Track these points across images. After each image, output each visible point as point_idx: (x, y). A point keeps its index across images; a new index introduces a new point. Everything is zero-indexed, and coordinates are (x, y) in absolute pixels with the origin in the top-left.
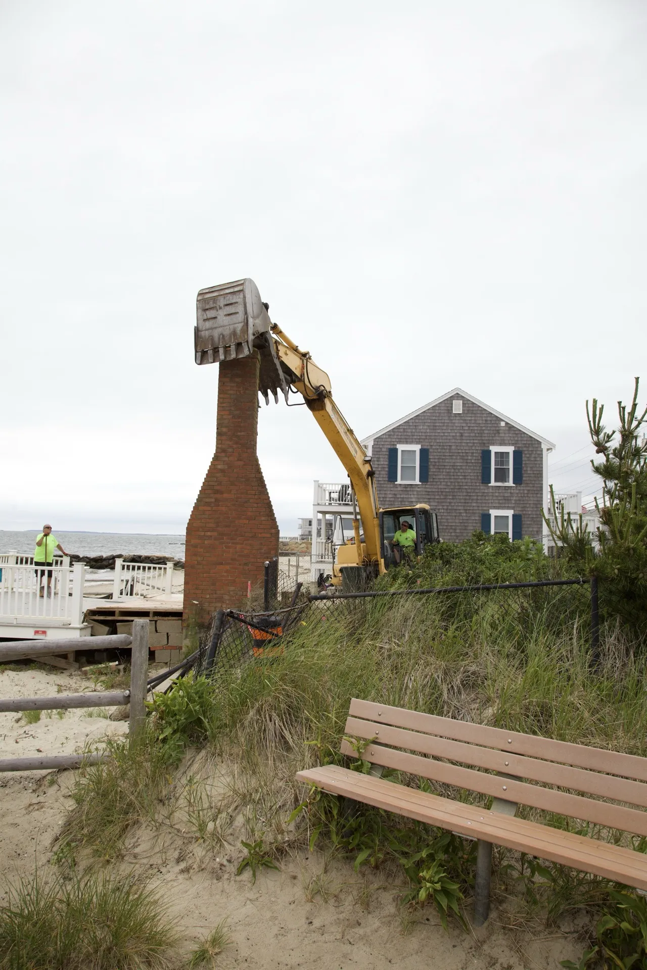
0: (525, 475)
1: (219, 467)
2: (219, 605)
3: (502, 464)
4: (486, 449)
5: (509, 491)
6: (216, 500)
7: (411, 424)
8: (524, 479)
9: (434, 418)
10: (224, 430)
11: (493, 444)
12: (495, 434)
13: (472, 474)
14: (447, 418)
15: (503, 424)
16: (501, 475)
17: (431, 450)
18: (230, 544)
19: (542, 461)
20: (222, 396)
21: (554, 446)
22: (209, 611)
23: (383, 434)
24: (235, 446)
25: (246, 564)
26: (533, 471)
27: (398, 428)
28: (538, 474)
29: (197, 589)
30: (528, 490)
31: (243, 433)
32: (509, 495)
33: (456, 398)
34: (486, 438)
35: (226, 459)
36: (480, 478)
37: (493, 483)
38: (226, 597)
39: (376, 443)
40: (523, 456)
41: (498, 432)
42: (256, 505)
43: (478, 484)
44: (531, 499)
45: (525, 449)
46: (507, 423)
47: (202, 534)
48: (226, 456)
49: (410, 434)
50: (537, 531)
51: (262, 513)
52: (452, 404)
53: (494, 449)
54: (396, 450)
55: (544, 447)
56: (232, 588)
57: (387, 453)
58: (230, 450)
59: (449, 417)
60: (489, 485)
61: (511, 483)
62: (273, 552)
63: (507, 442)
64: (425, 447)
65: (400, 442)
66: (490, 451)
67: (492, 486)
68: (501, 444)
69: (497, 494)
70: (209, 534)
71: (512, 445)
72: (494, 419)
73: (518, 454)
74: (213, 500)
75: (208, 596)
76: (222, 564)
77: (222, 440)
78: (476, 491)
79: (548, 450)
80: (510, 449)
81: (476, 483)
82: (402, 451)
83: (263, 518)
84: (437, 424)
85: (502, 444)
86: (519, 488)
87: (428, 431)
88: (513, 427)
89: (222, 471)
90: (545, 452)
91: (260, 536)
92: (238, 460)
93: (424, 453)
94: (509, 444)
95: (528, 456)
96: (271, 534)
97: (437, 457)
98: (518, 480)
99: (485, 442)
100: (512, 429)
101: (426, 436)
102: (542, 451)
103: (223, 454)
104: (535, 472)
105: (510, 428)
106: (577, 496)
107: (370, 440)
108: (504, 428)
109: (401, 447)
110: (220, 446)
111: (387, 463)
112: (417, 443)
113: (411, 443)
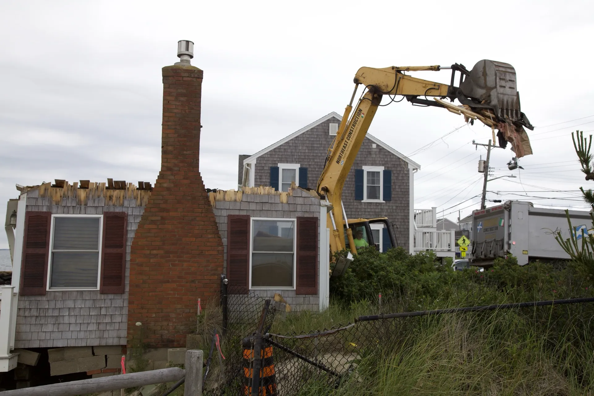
0: (393, 193)
1: (165, 185)
2: (165, 323)
3: (373, 182)
4: (359, 168)
5: (379, 207)
6: (163, 218)
7: (291, 145)
8: (393, 196)
9: (312, 139)
10: (170, 148)
11: (366, 165)
12: (367, 155)
13: (346, 192)
14: (324, 140)
15: (374, 146)
16: (373, 193)
17: (309, 169)
18: (177, 262)
19: (408, 180)
20: (167, 114)
21: (419, 166)
22: (155, 331)
23: (265, 154)
24: (181, 165)
25: (193, 281)
26: (401, 189)
27: (279, 148)
28: (405, 192)
29: (142, 308)
30: (397, 207)
31: (188, 152)
32: (380, 210)
33: (332, 121)
34: (359, 159)
35: (172, 177)
36: (354, 195)
37: (365, 200)
38: (173, 315)
39: (259, 162)
40: (392, 175)
41: (370, 153)
42: (203, 223)
43: (352, 201)
44: (400, 214)
45: (393, 169)
46: (378, 145)
47: (148, 252)
48: (172, 175)
49: (290, 154)
50: (405, 244)
51: (209, 231)
52: (329, 127)
53: (366, 169)
54: (277, 169)
55: (410, 167)
56: (179, 306)
57: (269, 172)
58: (176, 169)
59: (326, 138)
60: (362, 201)
61: (381, 200)
62: (219, 269)
63: (378, 162)
64: (304, 166)
65: (282, 161)
66: (363, 171)
67: (365, 203)
68: (372, 165)
69: (369, 210)
70: (155, 252)
71: (383, 165)
72: (367, 141)
73: (387, 174)
74: (159, 218)
75: (154, 315)
76: (168, 282)
77: (167, 159)
78: (351, 207)
79: (414, 169)
80: (380, 169)
81: (350, 199)
82: (283, 169)
83: (210, 236)
84: (315, 145)
85: (374, 164)
86: (388, 204)
87: (307, 151)
88: (383, 149)
89: (168, 189)
90: (411, 172)
91: (207, 253)
92: (184, 179)
93: (303, 171)
94: (380, 165)
95: (396, 175)
96: (218, 251)
97: (314, 176)
98: (387, 197)
99: (359, 162)
100: (382, 151)
101: (305, 156)
102: (408, 171)
103: (169, 173)
104: (402, 190)
105: (380, 149)
106: (432, 211)
107: (253, 158)
108: (376, 150)
109: (282, 166)
110: (166, 164)
111: (269, 181)
112: (297, 162)
113: (292, 162)
